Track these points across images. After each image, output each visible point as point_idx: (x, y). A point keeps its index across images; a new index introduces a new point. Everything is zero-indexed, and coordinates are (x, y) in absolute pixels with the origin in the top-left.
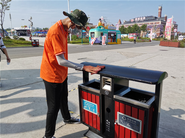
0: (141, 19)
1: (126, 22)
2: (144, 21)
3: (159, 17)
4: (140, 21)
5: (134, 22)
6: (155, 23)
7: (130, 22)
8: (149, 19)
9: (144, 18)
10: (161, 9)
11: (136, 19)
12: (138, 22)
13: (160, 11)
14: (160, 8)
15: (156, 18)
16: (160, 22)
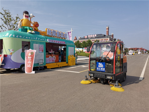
0: (93, 36)
1: (81, 39)
2: (96, 37)
3: (107, 35)
4: (92, 38)
5: (87, 38)
6: (105, 40)
7: (84, 38)
8: (99, 36)
9: (96, 35)
10: (108, 29)
11: (89, 36)
12: (91, 38)
13: (108, 30)
14: (108, 27)
15: (105, 36)
16: (109, 39)
